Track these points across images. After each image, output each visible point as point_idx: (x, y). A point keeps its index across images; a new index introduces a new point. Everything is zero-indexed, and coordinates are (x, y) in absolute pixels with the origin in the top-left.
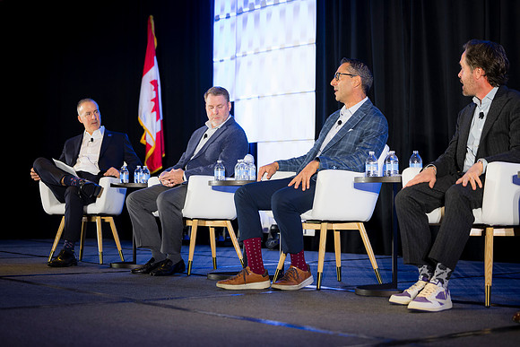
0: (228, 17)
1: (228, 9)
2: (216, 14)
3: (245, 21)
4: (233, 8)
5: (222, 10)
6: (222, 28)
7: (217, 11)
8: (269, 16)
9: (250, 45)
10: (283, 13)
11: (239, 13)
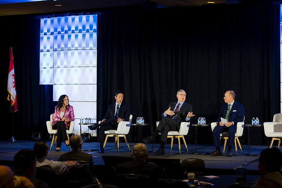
0: (48, 51)
1: (48, 48)
2: (41, 49)
3: (59, 54)
4: (51, 48)
5: (45, 47)
6: (45, 55)
7: (42, 48)
8: (72, 54)
9: (62, 63)
10: (80, 54)
11: (55, 50)
